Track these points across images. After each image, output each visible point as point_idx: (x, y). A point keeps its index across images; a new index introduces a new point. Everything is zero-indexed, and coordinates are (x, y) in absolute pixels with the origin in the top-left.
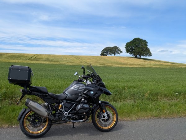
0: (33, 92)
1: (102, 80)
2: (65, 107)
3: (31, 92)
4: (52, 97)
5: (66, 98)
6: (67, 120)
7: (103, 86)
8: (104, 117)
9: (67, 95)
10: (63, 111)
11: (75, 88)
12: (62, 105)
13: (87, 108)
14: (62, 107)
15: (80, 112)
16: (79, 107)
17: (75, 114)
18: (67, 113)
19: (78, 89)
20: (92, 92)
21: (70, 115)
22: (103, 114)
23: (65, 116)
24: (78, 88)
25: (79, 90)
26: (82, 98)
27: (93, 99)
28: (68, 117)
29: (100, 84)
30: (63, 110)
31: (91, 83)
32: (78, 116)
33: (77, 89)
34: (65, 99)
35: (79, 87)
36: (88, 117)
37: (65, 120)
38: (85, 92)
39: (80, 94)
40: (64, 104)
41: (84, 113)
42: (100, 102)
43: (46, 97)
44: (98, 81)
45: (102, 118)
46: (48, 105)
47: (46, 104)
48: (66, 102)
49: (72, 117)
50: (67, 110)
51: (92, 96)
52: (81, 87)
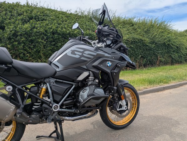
2: (53, 92)
5: (57, 75)
9: (58, 67)
10: (50, 102)
11: (76, 53)
12: (47, 89)
16: (85, 96)
18: (59, 105)
19: (82, 56)
20: (109, 64)
21: (64, 109)
22: (120, 102)
23: (54, 112)
24: (81, 54)
25: (82, 58)
26: (89, 76)
27: (111, 76)
28: (60, 113)
30: (49, 100)
33: (79, 57)
34: (53, 76)
35: (83, 52)
38: (96, 64)
39: (84, 67)
40: (51, 88)
45: (118, 109)
48: (56, 82)
50: (58, 100)
51: (109, 71)
52: (87, 52)
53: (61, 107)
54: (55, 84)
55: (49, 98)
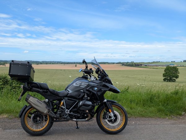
0: (33, 88)
1: (108, 76)
3: (32, 88)
4: (53, 94)
5: (68, 95)
6: (69, 118)
7: (109, 82)
8: (110, 117)
9: (69, 91)
10: (65, 109)
11: (78, 84)
12: (63, 103)
13: (89, 105)
14: (63, 105)
15: (81, 109)
16: (81, 104)
17: (77, 112)
19: (80, 85)
21: (72, 113)
22: (109, 114)
23: (67, 114)
24: (80, 84)
26: (84, 95)
27: (97, 95)
28: (69, 115)
29: (106, 80)
30: (64, 108)
31: (95, 79)
32: (80, 114)
34: (66, 96)
35: (81, 83)
36: (92, 116)
37: (66, 118)
38: (88, 89)
39: (82, 91)
40: (65, 102)
41: (87, 111)
42: (105, 100)
43: (46, 93)
44: (103, 76)
45: (108, 119)
46: (48, 101)
47: (47, 100)
48: (68, 99)
49: (74, 115)
50: (68, 108)
51: (96, 93)
52: (83, 83)
53: (70, 112)
54: (67, 100)
55: (64, 107)
